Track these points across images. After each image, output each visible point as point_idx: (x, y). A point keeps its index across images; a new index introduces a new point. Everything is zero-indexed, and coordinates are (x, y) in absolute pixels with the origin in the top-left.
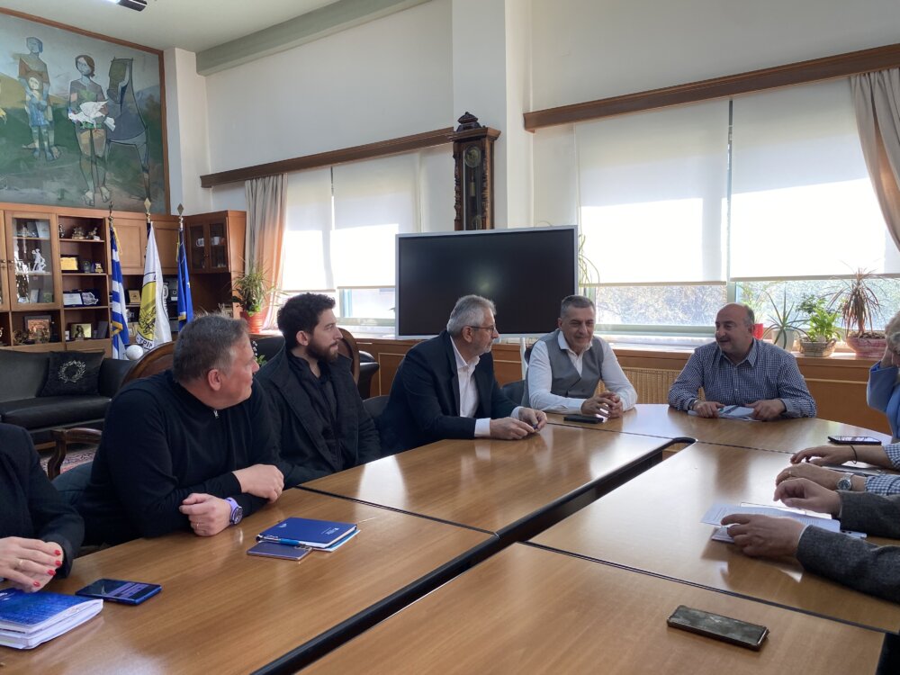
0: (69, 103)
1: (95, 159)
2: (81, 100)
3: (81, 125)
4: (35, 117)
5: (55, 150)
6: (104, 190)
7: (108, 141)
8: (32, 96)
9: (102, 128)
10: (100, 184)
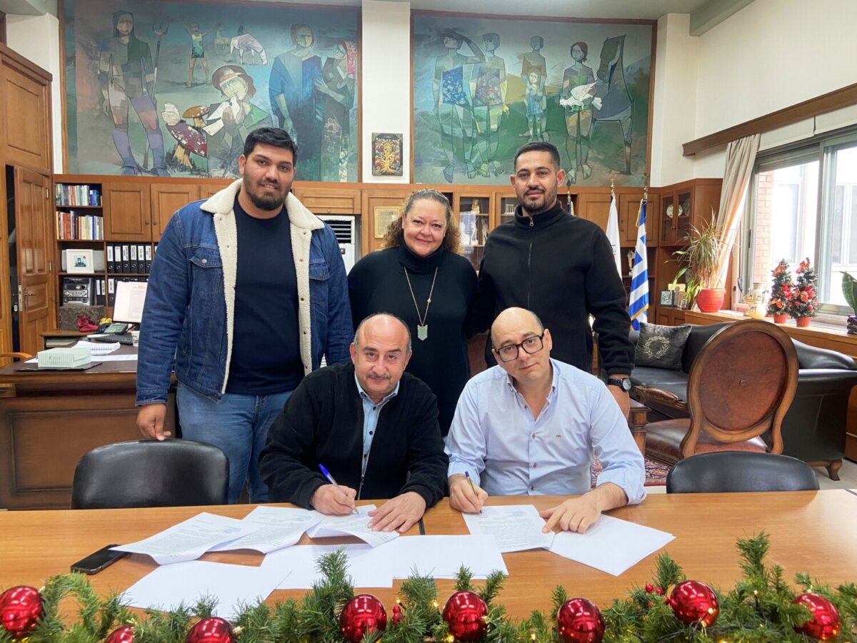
0: (562, 90)
1: (581, 139)
2: (572, 85)
3: (571, 108)
4: (532, 108)
5: (546, 135)
6: (585, 167)
7: (594, 120)
8: (531, 90)
9: (589, 108)
10: (583, 162)
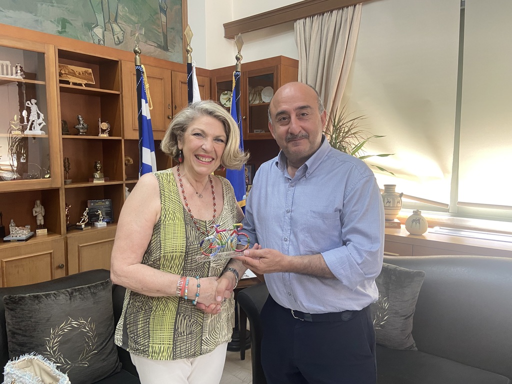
10: (112, 19)
